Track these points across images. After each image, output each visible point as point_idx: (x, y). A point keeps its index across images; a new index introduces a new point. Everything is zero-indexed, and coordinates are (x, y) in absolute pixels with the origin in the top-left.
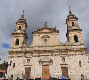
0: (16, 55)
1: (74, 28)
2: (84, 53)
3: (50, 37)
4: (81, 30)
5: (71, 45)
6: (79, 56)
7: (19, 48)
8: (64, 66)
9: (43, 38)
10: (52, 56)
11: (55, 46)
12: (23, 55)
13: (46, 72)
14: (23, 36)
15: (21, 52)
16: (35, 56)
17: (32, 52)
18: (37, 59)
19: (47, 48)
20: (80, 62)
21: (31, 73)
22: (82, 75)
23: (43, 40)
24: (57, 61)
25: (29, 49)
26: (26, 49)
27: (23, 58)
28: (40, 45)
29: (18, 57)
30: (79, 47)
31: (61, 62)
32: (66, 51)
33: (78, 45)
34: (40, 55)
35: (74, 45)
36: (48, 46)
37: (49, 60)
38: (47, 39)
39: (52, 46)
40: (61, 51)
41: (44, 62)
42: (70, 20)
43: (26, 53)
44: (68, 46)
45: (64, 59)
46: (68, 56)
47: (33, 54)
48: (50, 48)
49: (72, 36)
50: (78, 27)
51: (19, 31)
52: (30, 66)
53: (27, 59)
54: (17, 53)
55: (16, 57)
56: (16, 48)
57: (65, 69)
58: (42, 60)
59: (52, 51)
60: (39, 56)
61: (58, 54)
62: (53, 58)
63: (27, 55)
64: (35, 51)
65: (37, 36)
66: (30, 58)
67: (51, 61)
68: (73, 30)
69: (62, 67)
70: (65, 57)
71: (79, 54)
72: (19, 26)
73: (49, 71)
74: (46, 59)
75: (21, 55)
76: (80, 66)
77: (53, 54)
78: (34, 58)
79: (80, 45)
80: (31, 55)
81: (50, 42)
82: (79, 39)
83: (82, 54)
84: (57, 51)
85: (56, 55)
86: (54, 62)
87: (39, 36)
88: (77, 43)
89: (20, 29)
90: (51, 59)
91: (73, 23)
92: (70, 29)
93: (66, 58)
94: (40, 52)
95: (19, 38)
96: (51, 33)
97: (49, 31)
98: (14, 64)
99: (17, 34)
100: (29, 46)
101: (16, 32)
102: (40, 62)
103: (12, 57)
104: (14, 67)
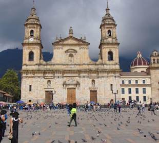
1: (110, 40)
2: (117, 75)
3: (76, 52)
4: (118, 44)
6: (111, 78)
7: (35, 65)
8: (93, 89)
9: (68, 52)
10: (80, 77)
11: (84, 64)
12: (41, 75)
14: (39, 47)
15: (39, 71)
16: (58, 77)
17: (53, 72)
18: (61, 81)
19: (73, 66)
20: (112, 85)
22: (112, 100)
23: (68, 55)
25: (48, 67)
26: (45, 67)
27: (42, 80)
28: (63, 61)
29: (34, 77)
30: (113, 67)
31: (90, 85)
32: (97, 71)
34: (65, 75)
35: (107, 65)
37: (75, 82)
38: (74, 54)
39: (79, 65)
40: (90, 71)
41: (69, 84)
42: (106, 26)
43: (45, 72)
44: (100, 66)
45: (93, 81)
46: (98, 77)
47: (56, 75)
48: (77, 68)
49: (105, 51)
50: (116, 38)
52: (51, 90)
53: (47, 80)
54: (33, 72)
55: (32, 77)
56: (30, 65)
57: (94, 93)
58: (67, 82)
59: (79, 72)
60: (63, 77)
61: (86, 75)
63: (46, 75)
65: (59, 48)
66: (51, 80)
67: (78, 84)
69: (91, 91)
70: (95, 79)
71: (112, 76)
72: (30, 29)
74: (71, 81)
76: (112, 90)
77: (81, 75)
78: (57, 80)
79: (115, 65)
80: (52, 75)
81: (77, 59)
82: (114, 56)
83: (115, 77)
84: (86, 71)
85: (84, 77)
87: (62, 48)
88: (111, 62)
89: (32, 36)
90: (77, 82)
91: (109, 32)
92: (105, 41)
94: (64, 72)
96: (79, 45)
97: (76, 42)
98: (30, 86)
99: (29, 44)
100: (48, 63)
101: (27, 41)
102: (64, 84)
103: (26, 77)
104: (30, 90)
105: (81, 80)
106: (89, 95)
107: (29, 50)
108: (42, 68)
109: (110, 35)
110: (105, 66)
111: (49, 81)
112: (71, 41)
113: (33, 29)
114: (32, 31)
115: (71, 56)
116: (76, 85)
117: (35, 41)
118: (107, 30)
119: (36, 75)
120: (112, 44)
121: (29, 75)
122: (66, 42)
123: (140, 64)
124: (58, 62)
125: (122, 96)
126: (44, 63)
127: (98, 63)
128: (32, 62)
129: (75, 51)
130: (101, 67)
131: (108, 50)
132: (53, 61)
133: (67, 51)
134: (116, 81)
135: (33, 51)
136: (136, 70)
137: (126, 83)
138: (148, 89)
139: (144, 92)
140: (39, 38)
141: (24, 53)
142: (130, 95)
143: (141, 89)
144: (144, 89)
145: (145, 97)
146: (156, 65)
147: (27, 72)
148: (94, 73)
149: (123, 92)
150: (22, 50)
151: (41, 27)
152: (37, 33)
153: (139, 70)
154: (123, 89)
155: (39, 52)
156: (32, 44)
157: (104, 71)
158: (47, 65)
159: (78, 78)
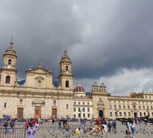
0: (8, 94)
1: (67, 73)
2: (72, 98)
5: (62, 90)
6: (67, 100)
7: (10, 87)
8: (54, 108)
9: (38, 79)
10: (45, 98)
11: (49, 89)
12: (16, 95)
14: (15, 73)
15: (14, 92)
16: (29, 97)
17: (25, 93)
18: (31, 100)
19: (40, 90)
20: (67, 105)
21: (24, 113)
22: (67, 116)
23: (37, 81)
24: (49, 103)
25: (22, 89)
26: (19, 89)
27: (16, 98)
28: (33, 86)
29: (10, 96)
30: (69, 92)
31: (52, 104)
32: (58, 95)
33: (68, 90)
34: (34, 96)
35: (65, 90)
36: (42, 89)
37: (41, 102)
38: (41, 80)
39: (45, 89)
40: (53, 94)
41: (37, 103)
42: (65, 63)
43: (18, 93)
44: (60, 91)
45: (55, 101)
46: (59, 99)
47: (27, 95)
48: (44, 91)
49: (64, 80)
51: (9, 67)
52: (23, 107)
54: (9, 92)
55: (7, 96)
56: (7, 87)
57: (55, 111)
58: (35, 102)
59: (45, 94)
61: (50, 97)
63: (19, 95)
64: (29, 93)
65: (31, 75)
67: (43, 103)
68: (66, 75)
69: (52, 109)
72: (9, 59)
73: (41, 112)
74: (38, 100)
76: (67, 108)
77: (46, 96)
78: (28, 99)
80: (24, 95)
81: (44, 84)
82: (70, 84)
83: (70, 99)
84: (50, 94)
85: (48, 98)
87: (33, 76)
88: (67, 88)
89: (10, 64)
90: (43, 101)
91: (67, 67)
92: (64, 73)
93: (57, 101)
94: (34, 93)
95: (10, 75)
96: (46, 74)
97: (43, 72)
98: (5, 104)
99: (7, 70)
100: (22, 85)
101: (6, 67)
102: (33, 103)
103: (3, 96)
104: (5, 107)
105: (46, 101)
106: (51, 112)
107: (7, 75)
108: (16, 89)
109: (67, 70)
110: (64, 91)
111: (21, 100)
112: (40, 71)
113: (11, 59)
114: (10, 60)
115: (39, 82)
116: (42, 104)
117: (13, 68)
118: (65, 66)
119: (11, 95)
121: (5, 94)
122: (36, 72)
123: (80, 91)
124: (30, 86)
125: (74, 113)
126: (18, 85)
127: (58, 88)
128: (8, 84)
129: (43, 79)
131: (66, 80)
132: (25, 85)
133: (36, 78)
134: (70, 102)
136: (77, 95)
137: (77, 104)
138: (91, 109)
139: (88, 111)
143: (86, 109)
144: (88, 109)
145: (89, 114)
146: (96, 93)
147: (4, 92)
148: (55, 95)
149: (75, 111)
152: (14, 62)
153: (79, 95)
154: (75, 108)
156: (10, 70)
157: (63, 94)
158: (20, 87)
159: (43, 98)
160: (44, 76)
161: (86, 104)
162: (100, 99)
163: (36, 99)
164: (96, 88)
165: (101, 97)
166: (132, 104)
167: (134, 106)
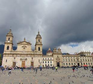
0: (8, 55)
1: (39, 43)
2: (42, 56)
4: (42, 45)
6: (39, 57)
7: (9, 52)
10: (27, 57)
11: (29, 52)
12: (12, 55)
13: (23, 64)
15: (11, 54)
17: (17, 54)
18: (20, 58)
20: (39, 60)
22: (39, 66)
25: (15, 52)
27: (12, 57)
28: (21, 50)
30: (40, 53)
31: (31, 60)
32: (34, 55)
37: (25, 59)
39: (27, 52)
40: (31, 54)
41: (23, 60)
43: (13, 54)
45: (32, 58)
46: (34, 57)
48: (26, 53)
49: (37, 47)
50: (41, 43)
51: (9, 42)
52: (15, 62)
57: (32, 63)
59: (27, 55)
60: (20, 56)
62: (27, 58)
63: (14, 56)
64: (19, 54)
67: (26, 59)
68: (38, 44)
72: (8, 38)
73: (25, 64)
75: (11, 56)
76: (39, 62)
78: (18, 57)
80: (16, 56)
81: (26, 50)
82: (40, 49)
84: (29, 54)
85: (29, 56)
86: (28, 59)
87: (21, 45)
88: (39, 51)
89: (9, 40)
91: (39, 40)
92: (37, 43)
93: (33, 58)
94: (21, 54)
97: (26, 43)
98: (7, 60)
99: (7, 43)
101: (7, 42)
102: (21, 59)
103: (5, 56)
104: (6, 62)
106: (30, 64)
107: (7, 46)
110: (37, 53)
111: (15, 58)
112: (24, 43)
114: (9, 38)
117: (10, 42)
118: (38, 39)
119: (9, 55)
120: (40, 45)
121: (6, 55)
122: (22, 43)
123: (50, 52)
124: (19, 51)
125: (43, 64)
126: (13, 51)
127: (34, 51)
128: (8, 50)
129: (26, 47)
130: (35, 53)
131: (38, 47)
132: (17, 50)
133: (23, 47)
134: (41, 58)
135: (9, 46)
136: (48, 54)
137: (45, 59)
138: (52, 62)
140: (12, 41)
141: (5, 47)
142: (46, 64)
143: (50, 62)
145: (51, 65)
146: (55, 53)
147: (6, 54)
149: (43, 63)
150: (4, 45)
151: (13, 37)
152: (11, 39)
153: (49, 55)
154: (43, 62)
155: (11, 46)
156: (9, 43)
158: (14, 52)
159: (26, 57)
160: (27, 46)
161: (50, 59)
162: (58, 56)
163: (23, 57)
164: (55, 50)
165: (58, 55)
166: (76, 59)
167: (78, 60)
